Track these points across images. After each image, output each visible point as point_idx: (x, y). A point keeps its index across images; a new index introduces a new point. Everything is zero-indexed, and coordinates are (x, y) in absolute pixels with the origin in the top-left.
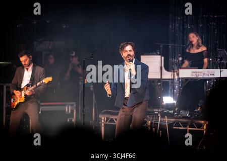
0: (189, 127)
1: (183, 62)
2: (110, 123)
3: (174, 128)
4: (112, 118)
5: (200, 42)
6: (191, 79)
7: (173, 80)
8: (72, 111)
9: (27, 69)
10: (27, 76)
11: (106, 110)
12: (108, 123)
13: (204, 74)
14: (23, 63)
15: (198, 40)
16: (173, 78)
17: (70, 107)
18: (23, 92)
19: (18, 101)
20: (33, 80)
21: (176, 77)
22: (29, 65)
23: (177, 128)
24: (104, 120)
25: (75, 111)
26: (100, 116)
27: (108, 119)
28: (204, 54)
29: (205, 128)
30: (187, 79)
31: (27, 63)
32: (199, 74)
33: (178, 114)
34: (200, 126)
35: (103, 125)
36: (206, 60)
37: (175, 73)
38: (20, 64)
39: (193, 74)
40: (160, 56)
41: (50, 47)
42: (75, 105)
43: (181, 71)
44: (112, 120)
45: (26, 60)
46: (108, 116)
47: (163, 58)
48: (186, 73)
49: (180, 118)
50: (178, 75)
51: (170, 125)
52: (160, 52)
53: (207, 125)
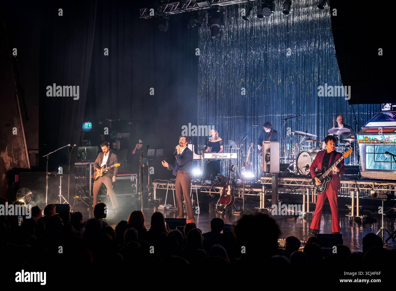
0: (211, 191)
1: (206, 148)
2: (159, 188)
3: (201, 191)
4: (160, 185)
5: (217, 135)
6: (212, 159)
7: (200, 160)
8: (135, 180)
9: (106, 155)
10: (105, 159)
11: (157, 180)
12: (158, 188)
13: (220, 156)
14: (103, 151)
15: (216, 134)
16: (200, 159)
17: (133, 177)
18: (101, 170)
19: (98, 176)
20: (108, 163)
21: (202, 158)
22: (107, 152)
23: (203, 192)
24: (156, 186)
25: (137, 179)
26: (153, 183)
27: (158, 185)
28: (220, 143)
29: (221, 192)
30: (209, 160)
31: (106, 150)
32: (217, 156)
33: (204, 183)
34: (218, 190)
35: (155, 189)
36: (222, 147)
37: (202, 156)
38: (101, 151)
39: (213, 156)
40: (192, 145)
41: (120, 137)
42: (137, 176)
43: (205, 154)
44: (161, 186)
45: (105, 149)
46: (157, 183)
47: (194, 146)
48: (209, 156)
49: (204, 185)
50: (203, 156)
51: (199, 190)
52: (192, 142)
53: (222, 190)
